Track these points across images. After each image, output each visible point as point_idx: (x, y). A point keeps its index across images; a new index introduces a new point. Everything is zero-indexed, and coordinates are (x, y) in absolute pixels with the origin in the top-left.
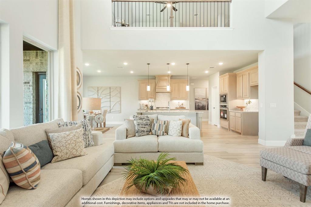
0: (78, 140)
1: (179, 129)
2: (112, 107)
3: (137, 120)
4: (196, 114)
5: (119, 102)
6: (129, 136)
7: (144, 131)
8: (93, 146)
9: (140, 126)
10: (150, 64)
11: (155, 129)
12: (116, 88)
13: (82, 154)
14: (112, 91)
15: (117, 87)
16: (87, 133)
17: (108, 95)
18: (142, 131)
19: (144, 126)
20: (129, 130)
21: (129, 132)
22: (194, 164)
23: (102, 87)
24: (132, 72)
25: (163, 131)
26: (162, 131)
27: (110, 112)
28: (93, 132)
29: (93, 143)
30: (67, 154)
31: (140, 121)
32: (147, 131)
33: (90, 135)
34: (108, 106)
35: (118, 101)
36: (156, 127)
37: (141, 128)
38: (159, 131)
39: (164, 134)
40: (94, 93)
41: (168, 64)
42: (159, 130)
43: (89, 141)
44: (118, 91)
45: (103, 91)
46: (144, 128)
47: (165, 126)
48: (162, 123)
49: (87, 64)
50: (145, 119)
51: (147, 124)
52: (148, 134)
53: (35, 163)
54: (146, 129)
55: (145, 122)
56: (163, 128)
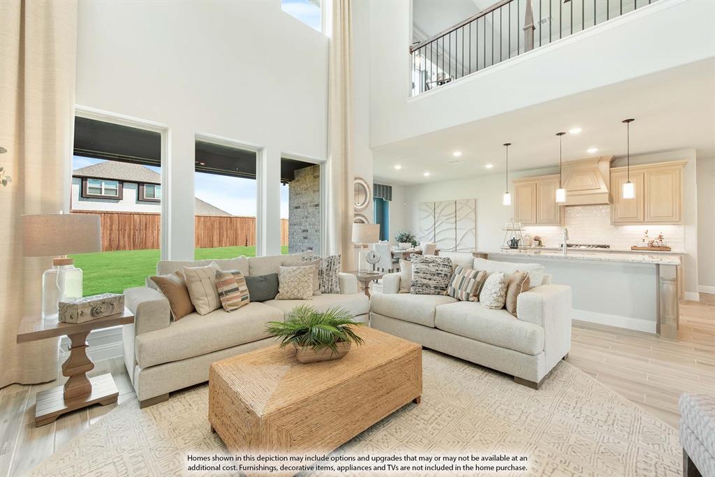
0: (303, 279)
1: (496, 293)
2: (459, 239)
3: (416, 263)
4: (655, 266)
5: (474, 231)
6: (402, 290)
7: (428, 286)
8: (337, 293)
9: (421, 275)
10: (510, 144)
11: (453, 286)
12: (467, 202)
13: (305, 297)
14: (460, 209)
15: (468, 200)
16: (331, 273)
17: (452, 218)
18: (423, 285)
19: (429, 276)
20: (403, 280)
21: (403, 284)
22: (511, 377)
23: (441, 202)
24: (489, 166)
25: (468, 291)
26: (465, 291)
27: (456, 250)
28: (341, 274)
29: (339, 290)
30: (287, 292)
31: (423, 266)
32: (436, 288)
33: (334, 277)
34: (452, 239)
35: (470, 228)
36: (455, 283)
37: (422, 280)
38: (460, 291)
39: (471, 299)
40: (428, 214)
41: (561, 134)
42: (459, 289)
43: (332, 285)
44: (470, 208)
45: (443, 209)
46: (430, 279)
47: (475, 282)
48: (469, 275)
49: (398, 167)
50: (434, 264)
51: (438, 274)
52: (439, 294)
53: (237, 289)
54: (435, 282)
55: (433, 270)
56: (468, 286)
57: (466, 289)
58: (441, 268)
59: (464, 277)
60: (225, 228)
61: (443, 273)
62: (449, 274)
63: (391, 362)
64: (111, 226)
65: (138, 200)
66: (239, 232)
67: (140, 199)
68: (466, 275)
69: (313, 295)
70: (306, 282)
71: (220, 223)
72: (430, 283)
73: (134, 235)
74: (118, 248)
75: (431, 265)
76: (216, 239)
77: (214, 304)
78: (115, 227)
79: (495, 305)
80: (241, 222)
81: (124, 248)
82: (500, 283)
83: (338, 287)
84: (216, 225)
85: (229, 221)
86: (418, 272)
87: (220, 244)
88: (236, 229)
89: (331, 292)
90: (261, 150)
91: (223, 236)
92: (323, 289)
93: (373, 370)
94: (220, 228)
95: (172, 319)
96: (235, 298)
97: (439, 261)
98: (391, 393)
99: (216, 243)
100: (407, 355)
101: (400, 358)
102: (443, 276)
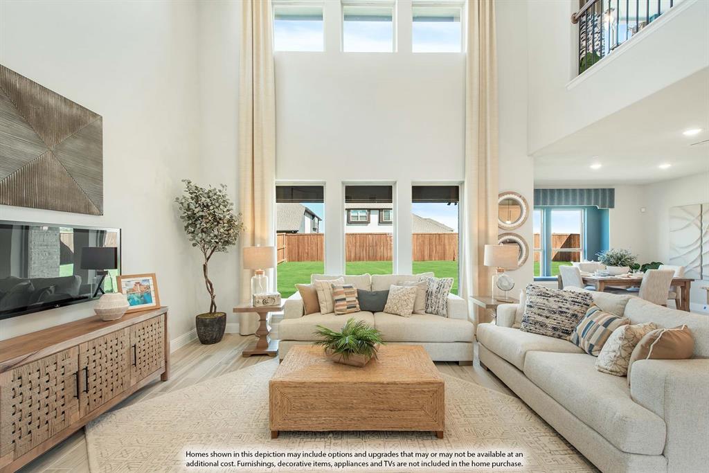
3: (531, 295)
7: (543, 325)
8: (444, 315)
9: (535, 310)
18: (537, 323)
19: (546, 313)
21: (518, 318)
26: (588, 340)
29: (445, 312)
31: (540, 300)
32: (554, 329)
33: (441, 299)
36: (580, 328)
37: (536, 316)
40: (688, 223)
42: (582, 336)
43: (438, 307)
46: (547, 317)
47: (604, 331)
48: (598, 321)
49: (596, 166)
50: (557, 299)
51: (562, 312)
52: (560, 337)
53: (344, 299)
54: (555, 323)
55: (555, 306)
56: (592, 335)
57: (590, 338)
58: (568, 305)
59: (592, 322)
60: (434, 243)
61: (571, 312)
62: (580, 315)
63: (395, 383)
64: (355, 243)
65: (379, 222)
66: (447, 247)
67: (380, 222)
68: (594, 321)
69: (413, 313)
70: (405, 300)
71: (430, 239)
72: (547, 321)
73: (369, 251)
74: (360, 260)
75: (551, 299)
76: (427, 253)
77: (330, 308)
78: (358, 244)
79: (610, 368)
80: (449, 239)
81: (363, 260)
82: (620, 338)
83: (445, 310)
84: (427, 242)
85: (438, 237)
86: (531, 307)
87: (430, 257)
88: (444, 245)
89: (437, 314)
90: (395, 183)
91: (433, 251)
92: (429, 310)
93: (371, 383)
94: (430, 244)
95: (304, 314)
96: (342, 306)
97: (567, 296)
98: (393, 412)
99: (426, 258)
100: (419, 384)
101: (408, 384)
102: (569, 315)
